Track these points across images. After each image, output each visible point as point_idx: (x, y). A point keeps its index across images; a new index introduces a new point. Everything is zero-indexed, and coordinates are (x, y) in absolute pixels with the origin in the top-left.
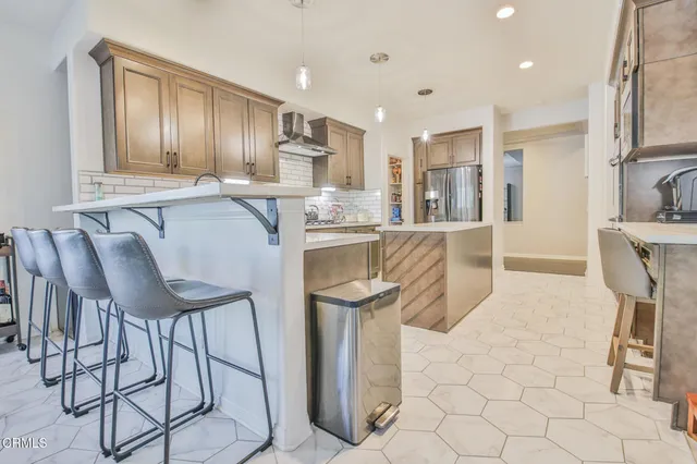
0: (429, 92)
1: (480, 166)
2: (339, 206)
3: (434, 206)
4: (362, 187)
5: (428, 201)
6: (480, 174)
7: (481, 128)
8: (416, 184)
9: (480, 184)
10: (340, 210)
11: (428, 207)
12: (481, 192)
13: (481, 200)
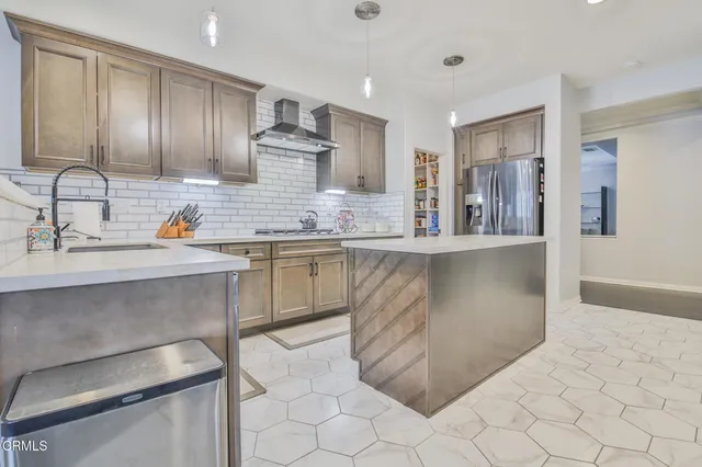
0: (458, 60)
1: (541, 160)
2: (349, 212)
3: (477, 214)
4: (381, 189)
5: (469, 207)
6: (541, 171)
7: (542, 108)
8: (457, 185)
9: (540, 183)
10: (350, 217)
11: (469, 215)
12: (542, 194)
13: (541, 206)
